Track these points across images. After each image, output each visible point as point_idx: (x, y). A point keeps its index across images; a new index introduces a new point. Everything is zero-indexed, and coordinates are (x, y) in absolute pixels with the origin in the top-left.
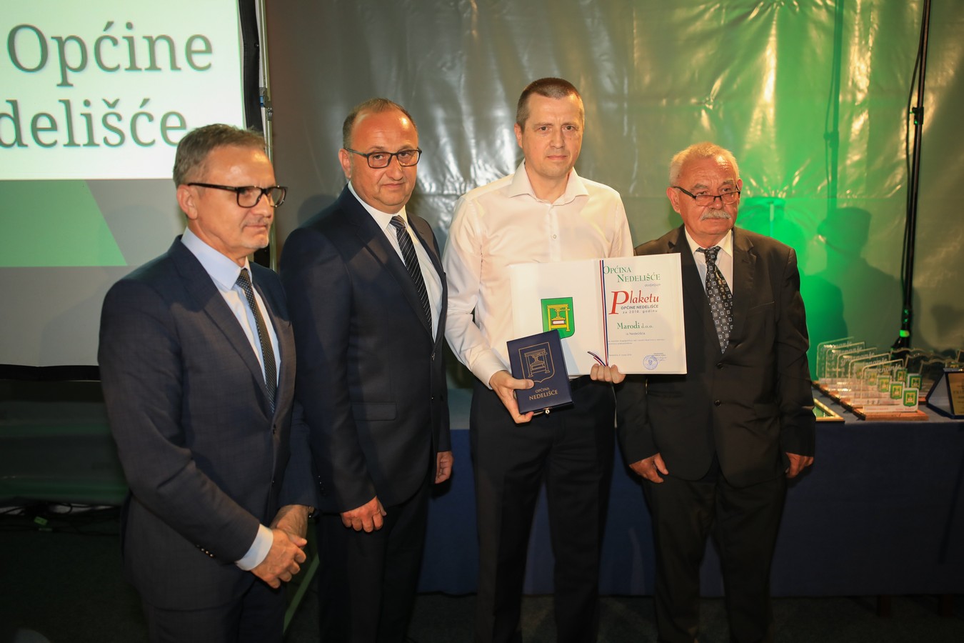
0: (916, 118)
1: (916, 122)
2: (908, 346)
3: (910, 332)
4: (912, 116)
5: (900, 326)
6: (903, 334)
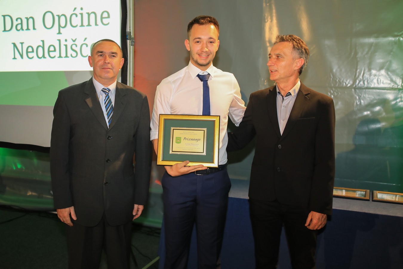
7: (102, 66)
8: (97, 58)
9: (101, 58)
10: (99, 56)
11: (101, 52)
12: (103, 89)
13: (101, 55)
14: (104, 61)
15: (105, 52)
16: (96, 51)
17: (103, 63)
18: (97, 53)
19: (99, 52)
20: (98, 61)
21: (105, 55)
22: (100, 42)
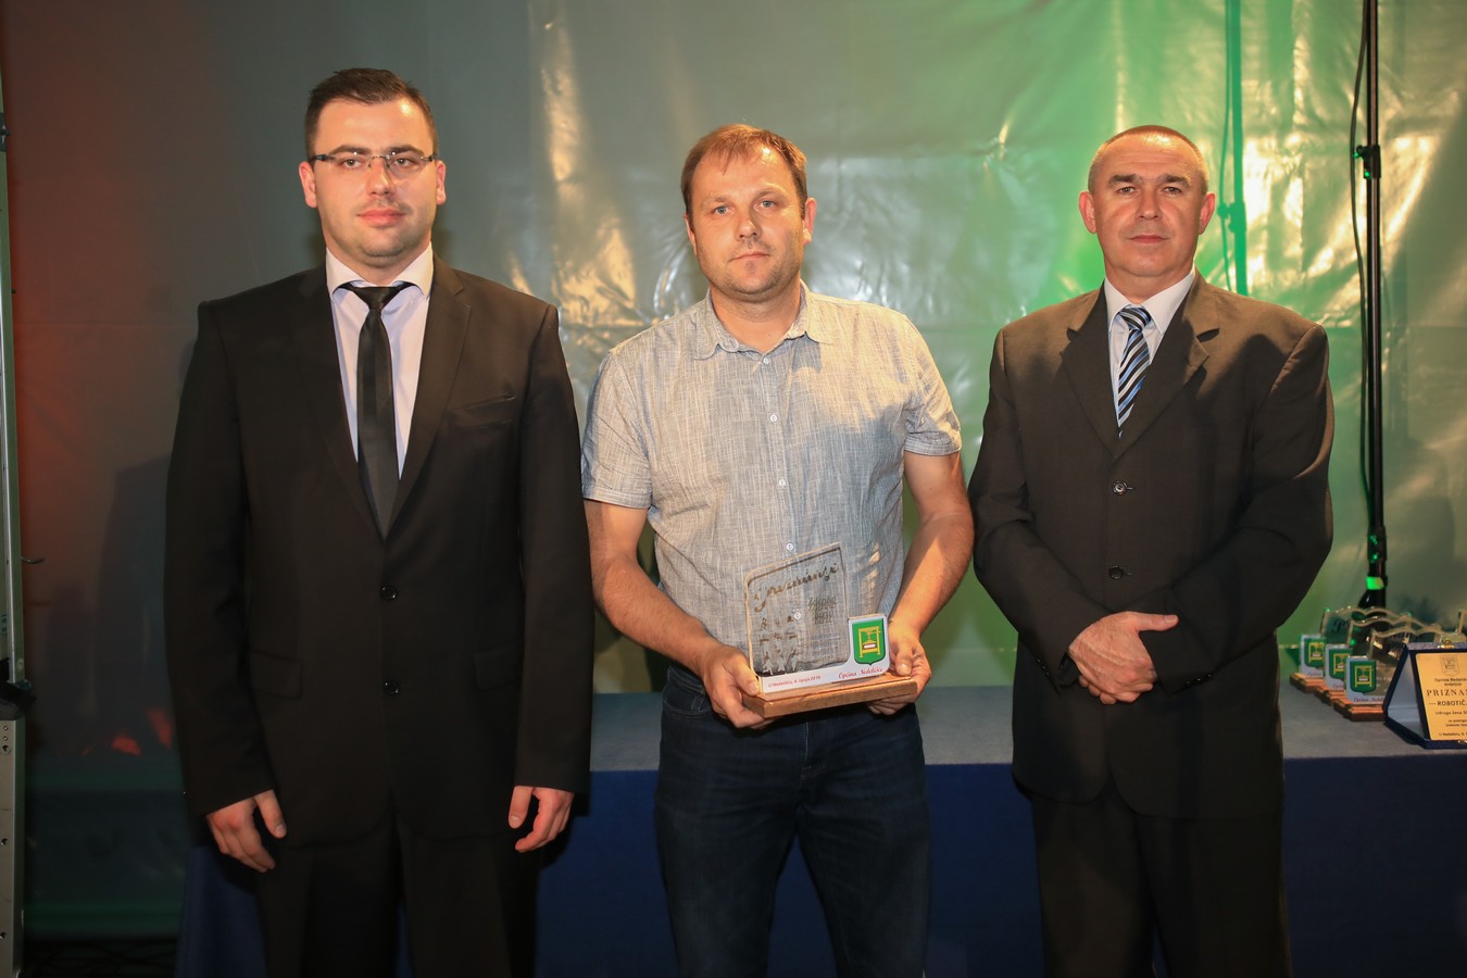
0: (1366, 166)
1: (1367, 174)
2: (1383, 605)
3: (1385, 580)
4: (1360, 163)
5: (1366, 570)
6: (1373, 584)
7: (1131, 228)
8: (1113, 202)
9: (1126, 200)
10: (1118, 192)
11: (1128, 179)
12: (1124, 310)
13: (1126, 190)
14: (1138, 211)
15: (1141, 178)
16: (1107, 177)
17: (1133, 219)
18: (1110, 182)
19: (1118, 178)
20: (1117, 214)
21: (1140, 187)
22: (1125, 137)
